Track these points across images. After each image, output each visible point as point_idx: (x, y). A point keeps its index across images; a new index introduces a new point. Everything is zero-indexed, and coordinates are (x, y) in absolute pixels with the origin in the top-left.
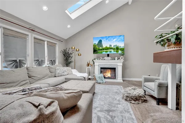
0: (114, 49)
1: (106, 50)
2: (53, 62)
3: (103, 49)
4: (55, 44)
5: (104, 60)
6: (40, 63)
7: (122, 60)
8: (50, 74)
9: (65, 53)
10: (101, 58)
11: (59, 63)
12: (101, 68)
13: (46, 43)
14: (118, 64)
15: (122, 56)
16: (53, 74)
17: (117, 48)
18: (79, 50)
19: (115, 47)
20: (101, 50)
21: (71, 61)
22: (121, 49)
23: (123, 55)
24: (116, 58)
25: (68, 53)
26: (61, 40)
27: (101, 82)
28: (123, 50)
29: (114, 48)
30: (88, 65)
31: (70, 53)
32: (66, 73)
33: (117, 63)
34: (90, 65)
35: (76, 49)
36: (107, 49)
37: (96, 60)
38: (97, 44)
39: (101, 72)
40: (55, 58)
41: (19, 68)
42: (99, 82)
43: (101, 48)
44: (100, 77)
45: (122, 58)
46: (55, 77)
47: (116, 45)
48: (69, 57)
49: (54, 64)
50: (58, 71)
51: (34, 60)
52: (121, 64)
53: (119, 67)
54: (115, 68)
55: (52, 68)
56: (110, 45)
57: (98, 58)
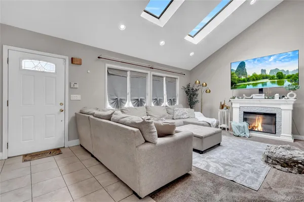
0: (272, 78)
1: (254, 80)
2: (172, 101)
3: (248, 80)
4: (175, 78)
5: (252, 98)
6: (158, 102)
7: (292, 100)
8: (167, 115)
9: (188, 90)
10: (244, 95)
11: (179, 103)
12: (245, 113)
13: (164, 78)
14: (282, 107)
15: (292, 92)
16: (171, 116)
17: (280, 76)
18: (206, 85)
19: (275, 74)
20: (244, 81)
21: (196, 100)
22: (289, 77)
23: (294, 90)
24: (277, 95)
25: (193, 89)
26: (182, 73)
27: (242, 135)
28: (295, 78)
29: (271, 75)
30: (222, 107)
31: (195, 89)
32: (185, 116)
33: (280, 104)
34: (225, 108)
35: (203, 84)
36: (256, 78)
37: (236, 99)
38: (236, 71)
39: (245, 120)
40: (176, 97)
41: (140, 107)
42: (238, 134)
43: (243, 78)
44: (239, 127)
45: (292, 95)
46: (173, 119)
47: (277, 69)
48: (194, 95)
49: (174, 105)
50: (177, 113)
51: (153, 99)
52: (291, 107)
53: (283, 112)
54: (274, 115)
55: (170, 108)
56: (263, 71)
57: (240, 96)
